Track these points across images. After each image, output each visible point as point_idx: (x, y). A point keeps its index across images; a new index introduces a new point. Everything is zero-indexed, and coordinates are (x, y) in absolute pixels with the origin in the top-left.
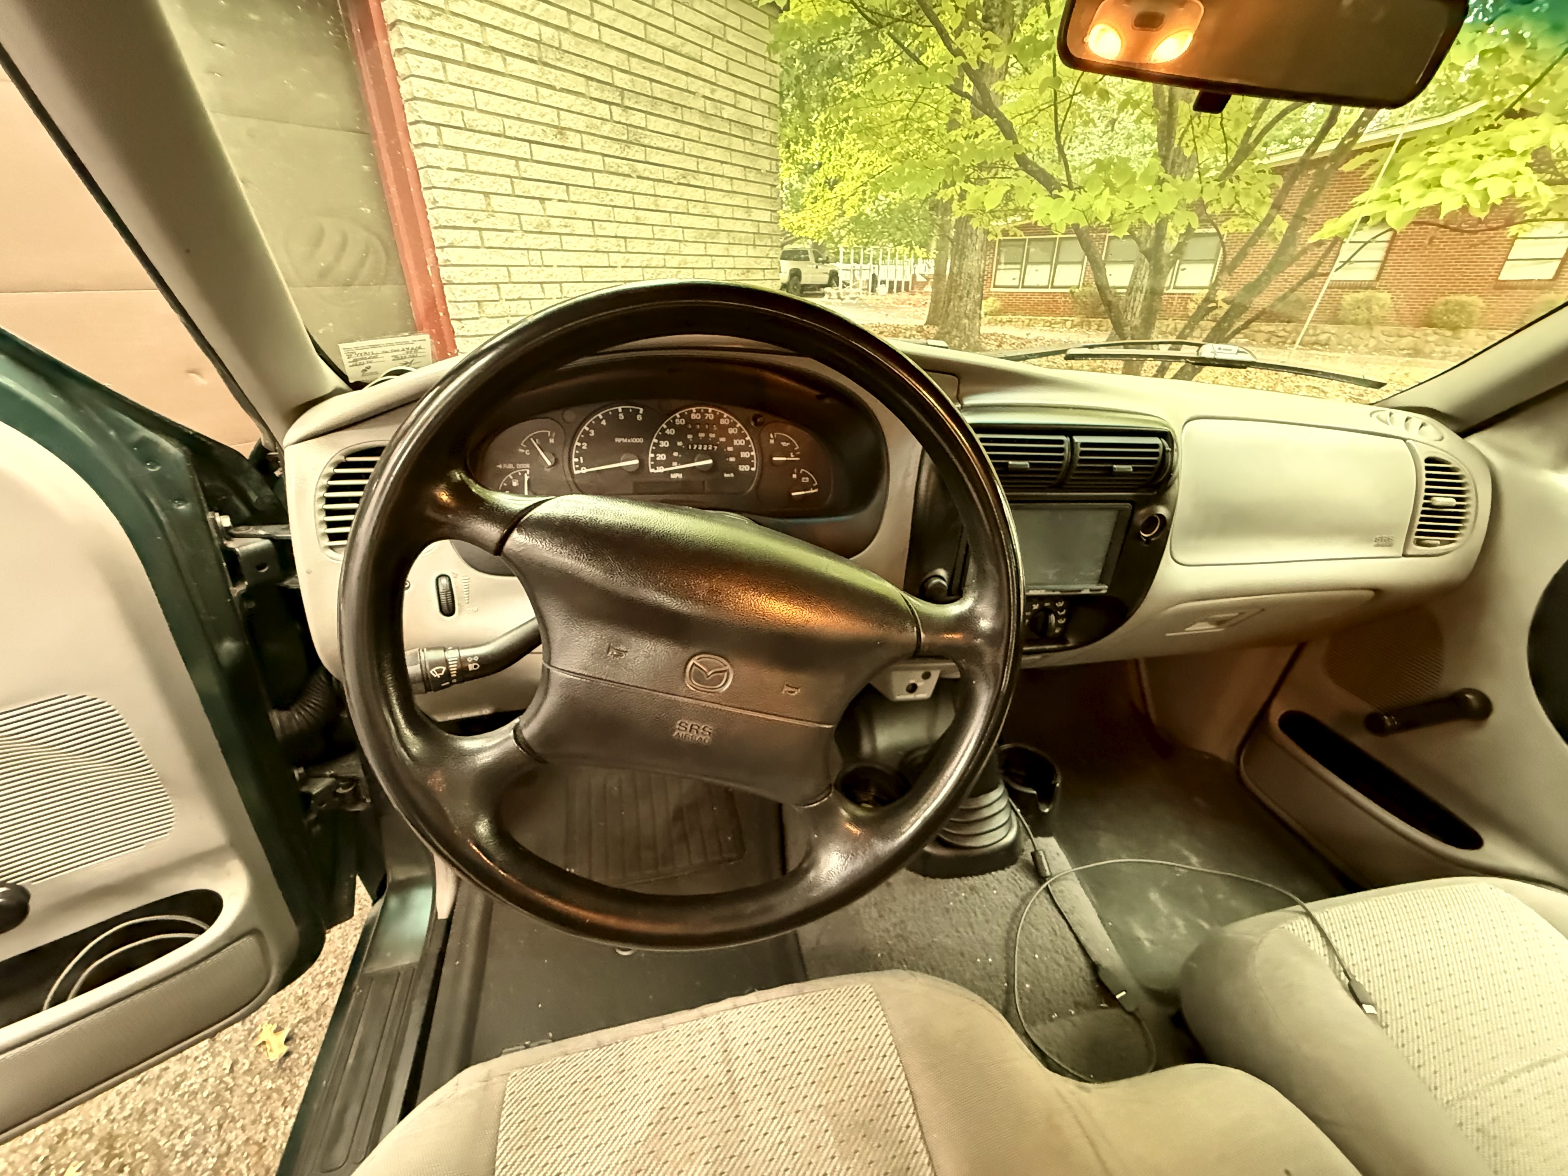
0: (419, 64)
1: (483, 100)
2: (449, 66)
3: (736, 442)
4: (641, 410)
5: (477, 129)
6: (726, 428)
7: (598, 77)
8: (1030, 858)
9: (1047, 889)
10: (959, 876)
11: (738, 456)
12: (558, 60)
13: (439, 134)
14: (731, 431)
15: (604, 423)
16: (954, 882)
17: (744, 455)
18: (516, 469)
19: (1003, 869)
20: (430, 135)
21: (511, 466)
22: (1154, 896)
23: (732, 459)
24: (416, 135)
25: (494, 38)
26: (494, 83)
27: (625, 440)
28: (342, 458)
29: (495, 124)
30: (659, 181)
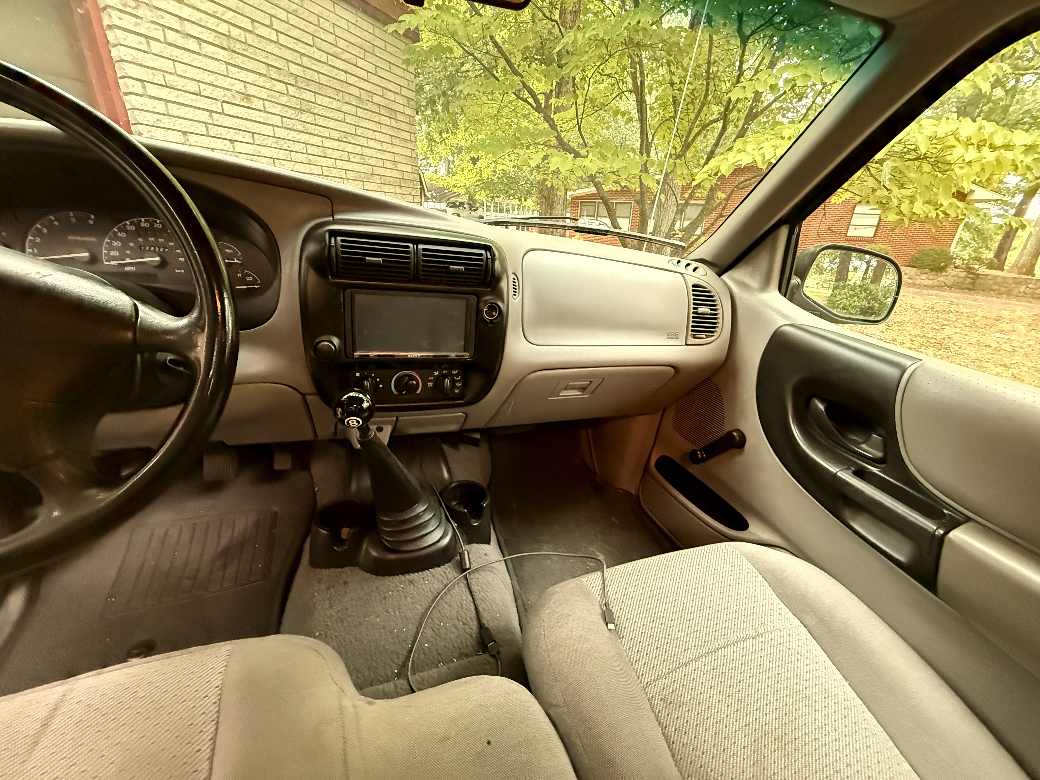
0: (126, 37)
1: (180, 68)
2: (152, 43)
4: (93, 217)
5: (177, 87)
7: (277, 65)
9: (466, 576)
10: (403, 573)
12: (244, 50)
13: (144, 87)
15: (56, 223)
16: (398, 578)
19: (440, 566)
20: (137, 87)
24: (125, 86)
25: (189, 28)
26: (191, 58)
27: (77, 238)
29: (192, 86)
30: (327, 138)
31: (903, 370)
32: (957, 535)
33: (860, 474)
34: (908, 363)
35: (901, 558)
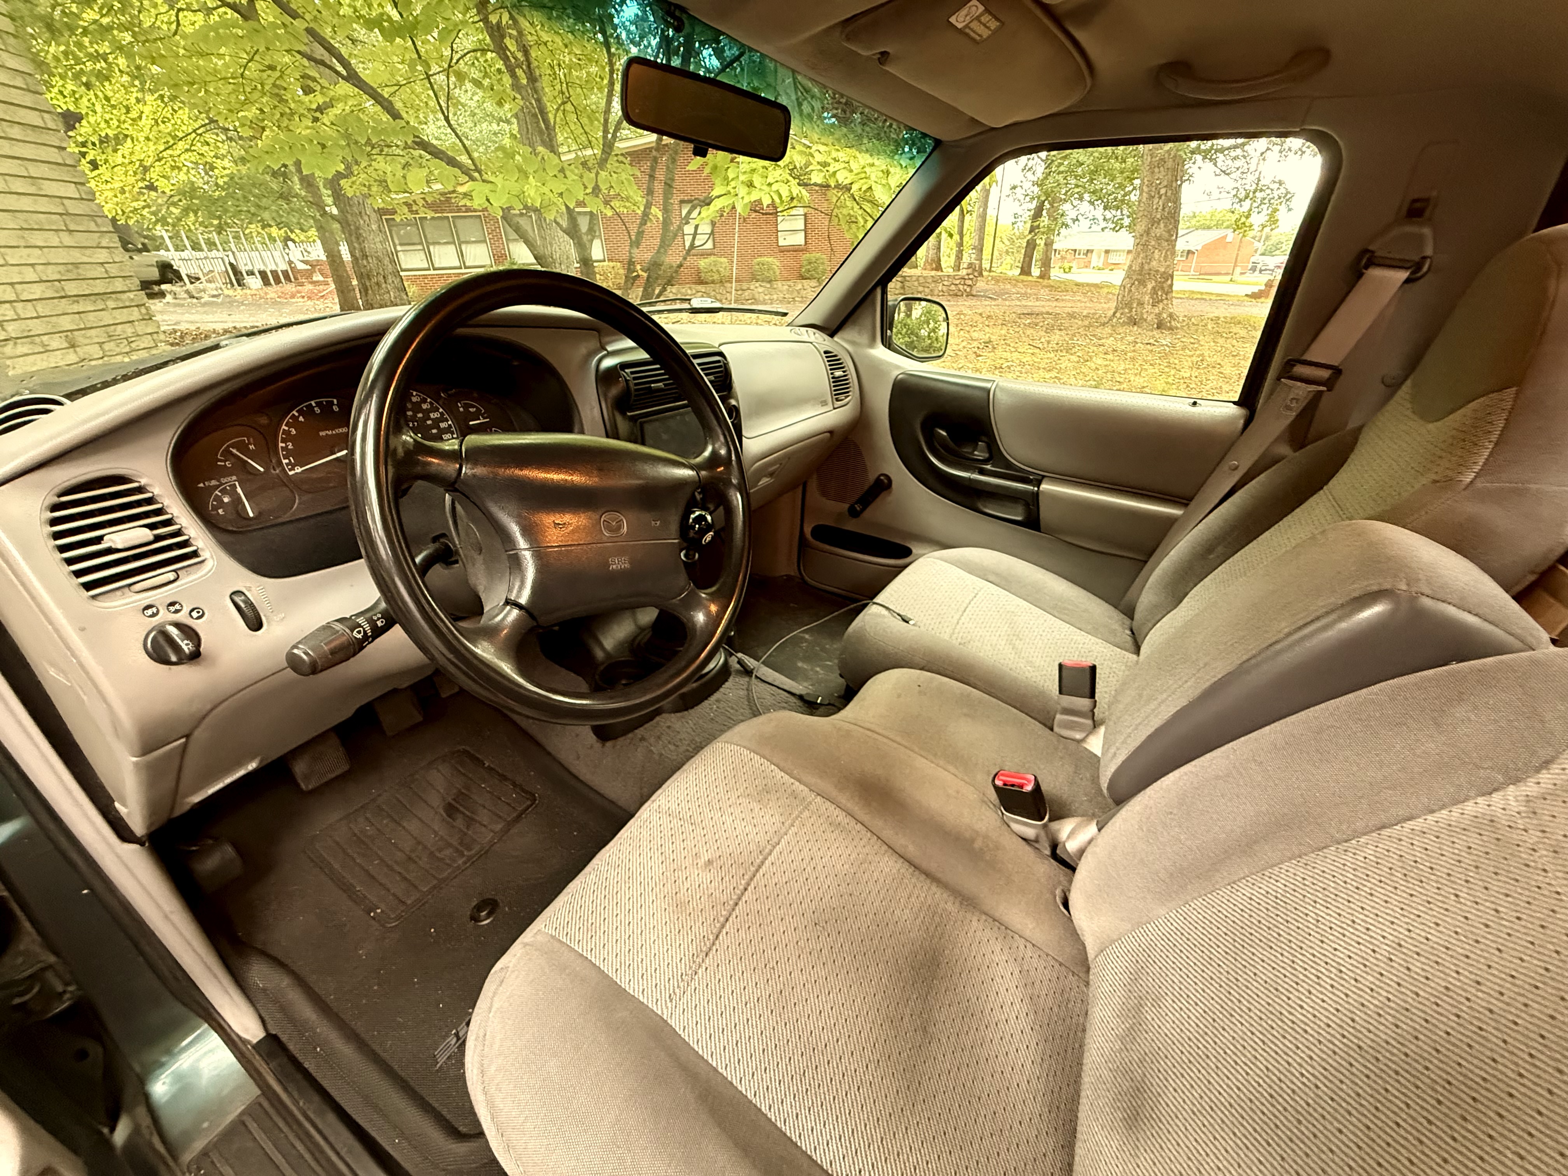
3: (432, 415)
4: (335, 401)
6: (418, 404)
8: (738, 666)
9: (757, 677)
10: (706, 699)
11: (438, 428)
14: (425, 406)
15: (301, 419)
16: (706, 703)
17: (443, 425)
18: (222, 484)
19: (726, 681)
21: (214, 483)
22: (800, 664)
23: (434, 431)
27: (330, 433)
28: (56, 500)
31: (988, 391)
32: (1044, 486)
33: (982, 472)
34: (988, 385)
35: (1019, 518)
